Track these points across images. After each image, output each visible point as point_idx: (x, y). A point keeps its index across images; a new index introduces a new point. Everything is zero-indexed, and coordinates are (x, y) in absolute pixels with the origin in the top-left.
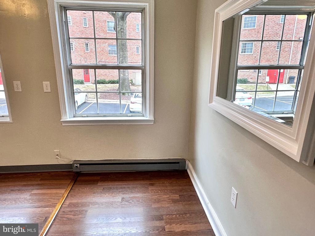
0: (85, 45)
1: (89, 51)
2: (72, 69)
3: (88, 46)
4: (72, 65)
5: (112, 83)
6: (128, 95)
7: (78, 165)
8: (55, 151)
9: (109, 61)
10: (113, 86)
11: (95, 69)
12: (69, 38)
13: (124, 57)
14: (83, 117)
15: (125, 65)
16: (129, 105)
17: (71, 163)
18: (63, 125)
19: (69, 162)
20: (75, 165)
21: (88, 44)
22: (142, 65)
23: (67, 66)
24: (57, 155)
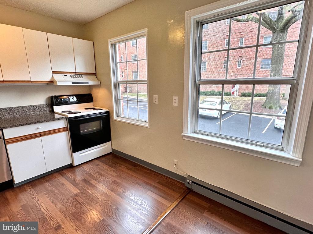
0: (238, 62)
1: (241, 67)
2: (199, 85)
3: (240, 63)
4: (200, 80)
5: (259, 97)
6: (275, 109)
7: (191, 182)
8: (174, 160)
9: (260, 75)
10: (260, 99)
11: (223, 85)
12: (202, 53)
13: (278, 70)
14: (203, 134)
15: (277, 78)
16: (274, 120)
17: (186, 176)
18: (184, 138)
19: (184, 175)
20: (188, 180)
21: (240, 61)
22: (293, 78)
23: (195, 82)
24: (175, 165)
